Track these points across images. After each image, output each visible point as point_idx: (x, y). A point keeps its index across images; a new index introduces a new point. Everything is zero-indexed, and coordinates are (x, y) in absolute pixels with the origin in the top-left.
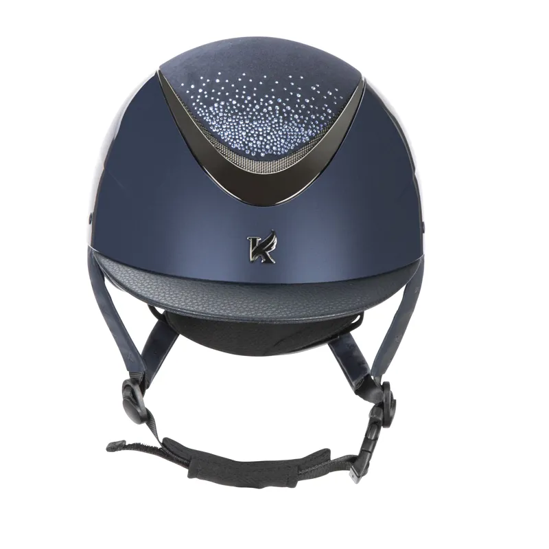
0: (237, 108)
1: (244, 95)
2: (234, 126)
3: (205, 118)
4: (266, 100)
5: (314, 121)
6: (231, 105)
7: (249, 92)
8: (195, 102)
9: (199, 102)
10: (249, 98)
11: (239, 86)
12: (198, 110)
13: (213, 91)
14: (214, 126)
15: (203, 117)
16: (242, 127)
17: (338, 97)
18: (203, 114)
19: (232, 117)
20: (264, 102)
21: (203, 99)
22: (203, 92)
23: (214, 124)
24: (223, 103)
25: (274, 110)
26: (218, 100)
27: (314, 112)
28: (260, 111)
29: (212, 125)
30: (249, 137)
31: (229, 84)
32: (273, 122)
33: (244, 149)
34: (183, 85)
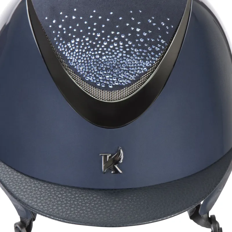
0: (90, 44)
1: (95, 32)
2: (87, 60)
3: (64, 53)
4: (112, 37)
5: (150, 52)
6: (85, 42)
7: (99, 30)
8: (56, 37)
9: (59, 38)
10: (99, 35)
11: (90, 24)
12: (58, 45)
13: (70, 27)
14: (71, 60)
15: (63, 51)
16: (93, 62)
17: (170, 27)
18: (63, 50)
19: (85, 52)
20: (110, 39)
21: (62, 35)
22: (62, 28)
23: (71, 58)
24: (78, 40)
25: (119, 46)
26: (74, 36)
27: (150, 44)
28: (107, 47)
29: (69, 59)
30: (99, 71)
31: (83, 21)
32: (118, 57)
33: (95, 82)
34: (46, 18)
